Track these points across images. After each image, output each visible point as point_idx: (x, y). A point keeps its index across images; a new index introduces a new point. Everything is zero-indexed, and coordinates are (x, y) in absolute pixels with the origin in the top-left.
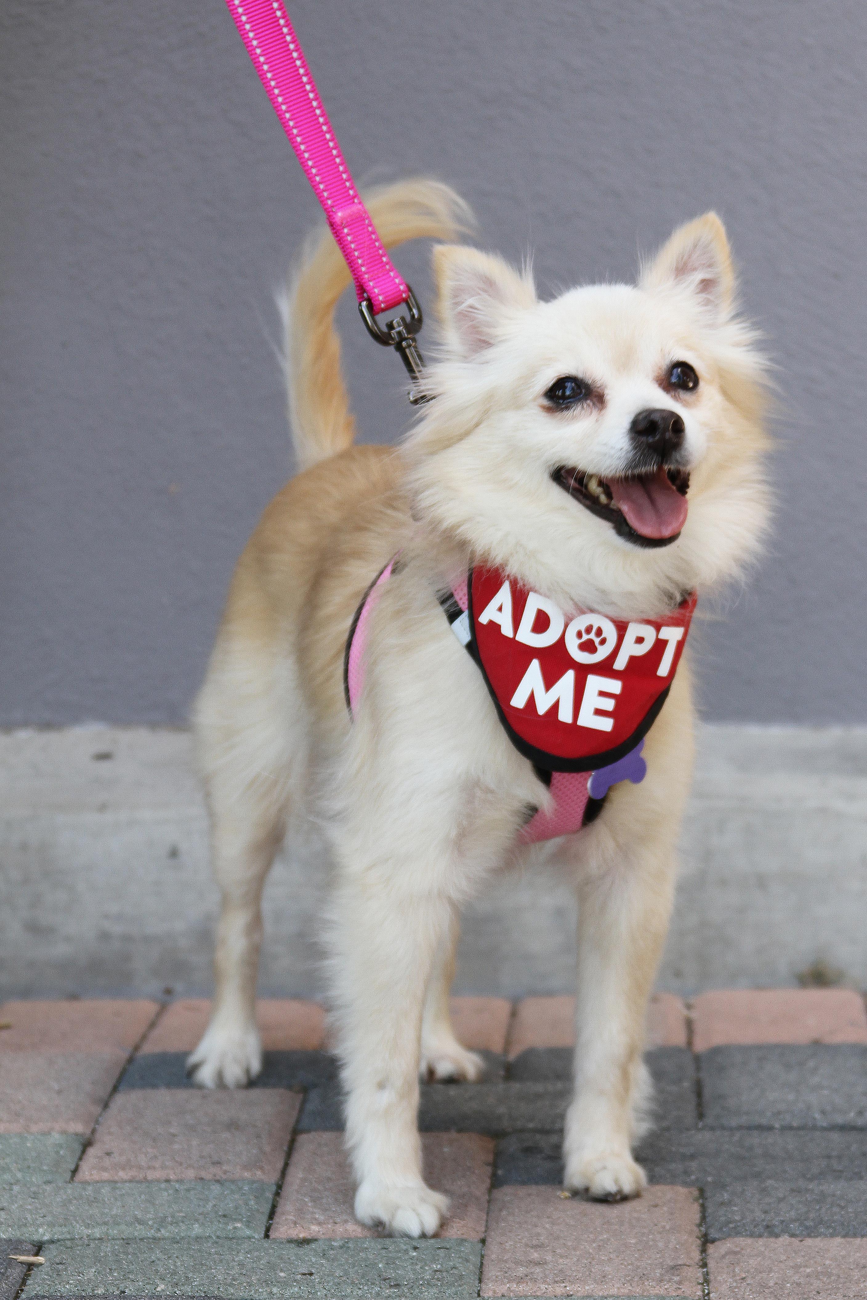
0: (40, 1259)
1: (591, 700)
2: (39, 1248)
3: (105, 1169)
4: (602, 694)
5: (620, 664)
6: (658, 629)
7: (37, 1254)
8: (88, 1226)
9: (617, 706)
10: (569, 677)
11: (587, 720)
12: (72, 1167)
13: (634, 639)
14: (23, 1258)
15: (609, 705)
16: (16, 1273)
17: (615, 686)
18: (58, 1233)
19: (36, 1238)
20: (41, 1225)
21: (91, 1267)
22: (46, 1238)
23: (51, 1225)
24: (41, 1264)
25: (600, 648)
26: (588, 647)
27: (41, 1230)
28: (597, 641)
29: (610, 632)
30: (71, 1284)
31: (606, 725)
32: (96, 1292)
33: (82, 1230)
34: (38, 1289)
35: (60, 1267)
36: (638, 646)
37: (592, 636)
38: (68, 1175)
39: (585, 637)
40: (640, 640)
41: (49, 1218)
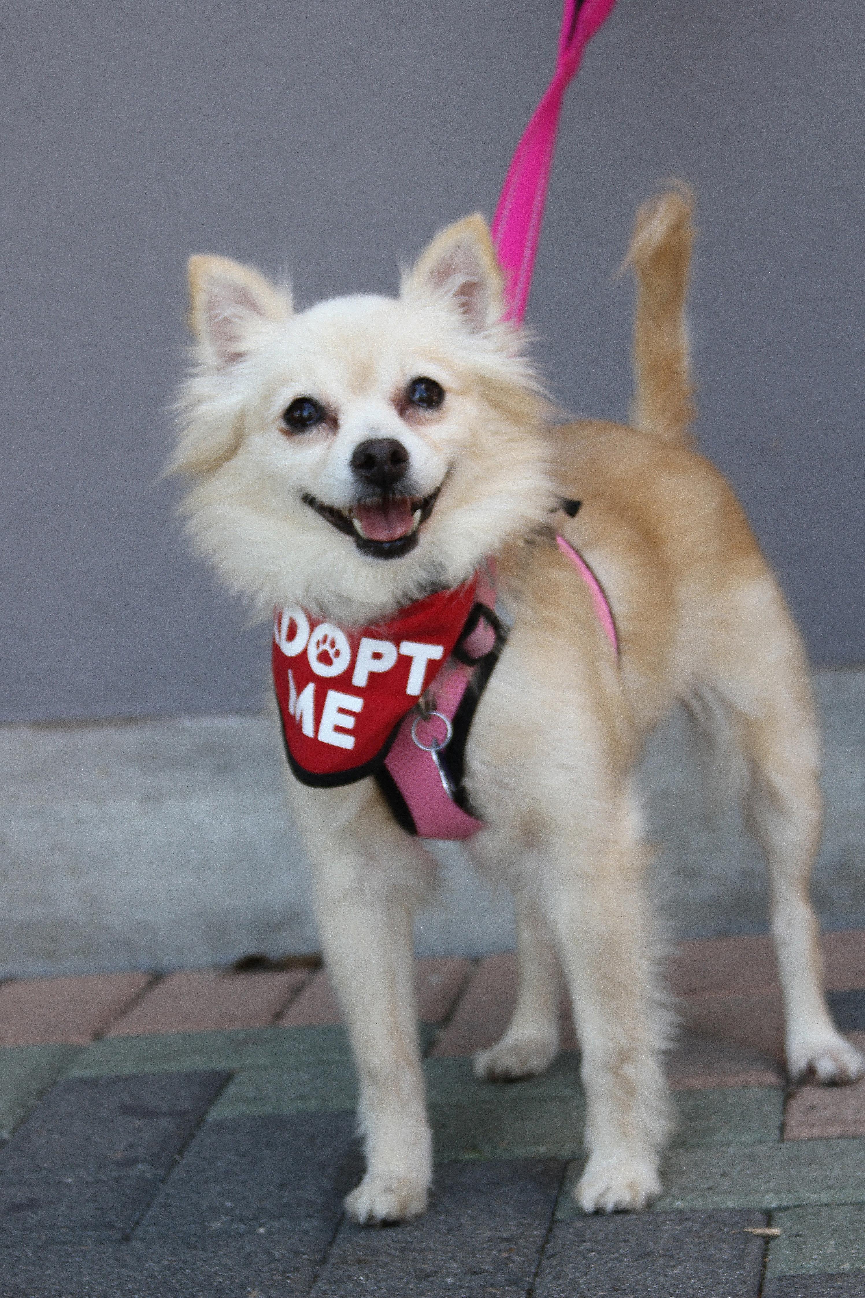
0: (776, 1231)
1: (330, 717)
2: (769, 1217)
3: (812, 1125)
4: (342, 711)
5: (360, 679)
6: (398, 646)
7: (769, 1225)
8: (814, 1191)
9: (357, 724)
10: (310, 689)
11: (327, 736)
12: (778, 1123)
13: (370, 654)
14: (759, 1231)
15: (349, 722)
16: (755, 1248)
17: (356, 704)
18: (786, 1200)
19: (763, 1205)
20: (766, 1192)
21: (830, 1239)
22: (774, 1205)
23: (777, 1191)
24: (776, 1237)
25: (335, 661)
26: (325, 658)
27: (767, 1197)
28: (332, 652)
29: (343, 644)
30: (815, 1259)
31: (347, 742)
32: (842, 1267)
33: (808, 1196)
34: (782, 1265)
35: (799, 1239)
36: (376, 662)
37: (327, 647)
38: (776, 1134)
39: (322, 647)
40: (377, 656)
41: (772, 1184)
